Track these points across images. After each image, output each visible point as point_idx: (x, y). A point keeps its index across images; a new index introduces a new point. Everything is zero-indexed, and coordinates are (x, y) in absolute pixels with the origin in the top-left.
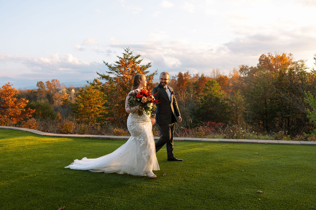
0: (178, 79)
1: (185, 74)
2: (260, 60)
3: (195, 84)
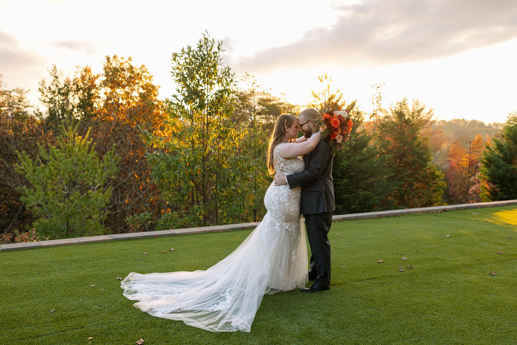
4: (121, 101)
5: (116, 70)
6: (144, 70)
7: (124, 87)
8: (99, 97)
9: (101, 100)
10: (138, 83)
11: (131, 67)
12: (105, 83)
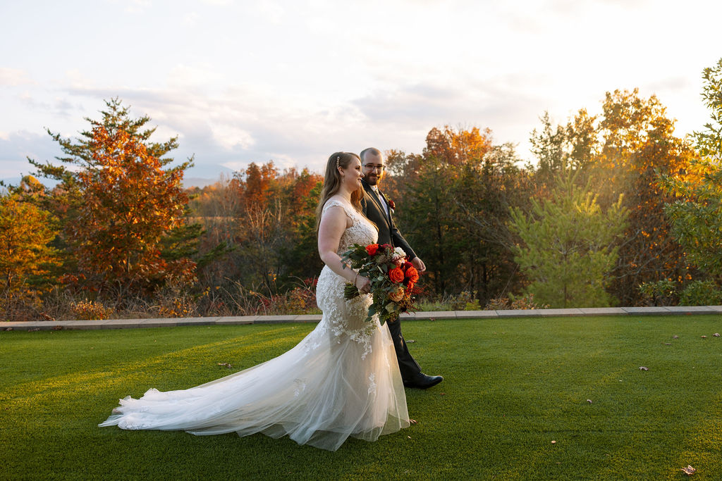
0: (247, 180)
1: (264, 167)
2: (428, 139)
3: (287, 192)
4: (624, 144)
5: (618, 107)
6: (655, 102)
7: (628, 126)
8: (597, 142)
9: (599, 145)
10: (646, 119)
11: (638, 101)
12: (604, 125)
